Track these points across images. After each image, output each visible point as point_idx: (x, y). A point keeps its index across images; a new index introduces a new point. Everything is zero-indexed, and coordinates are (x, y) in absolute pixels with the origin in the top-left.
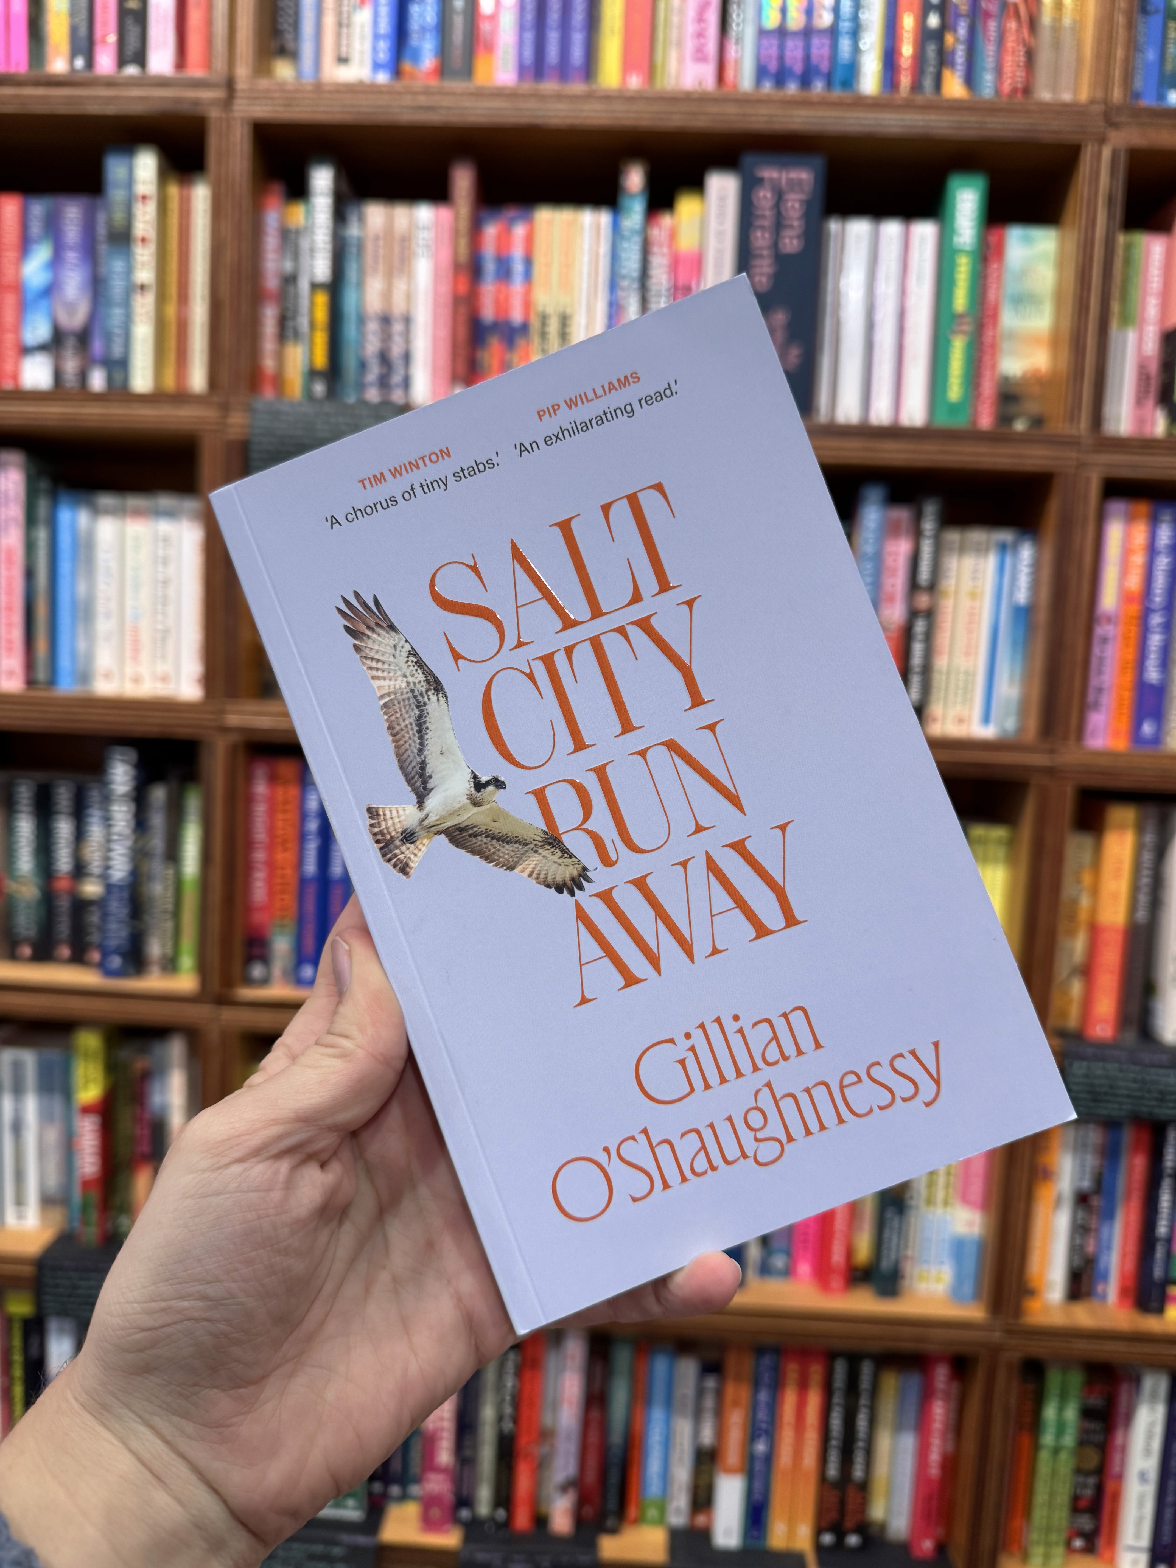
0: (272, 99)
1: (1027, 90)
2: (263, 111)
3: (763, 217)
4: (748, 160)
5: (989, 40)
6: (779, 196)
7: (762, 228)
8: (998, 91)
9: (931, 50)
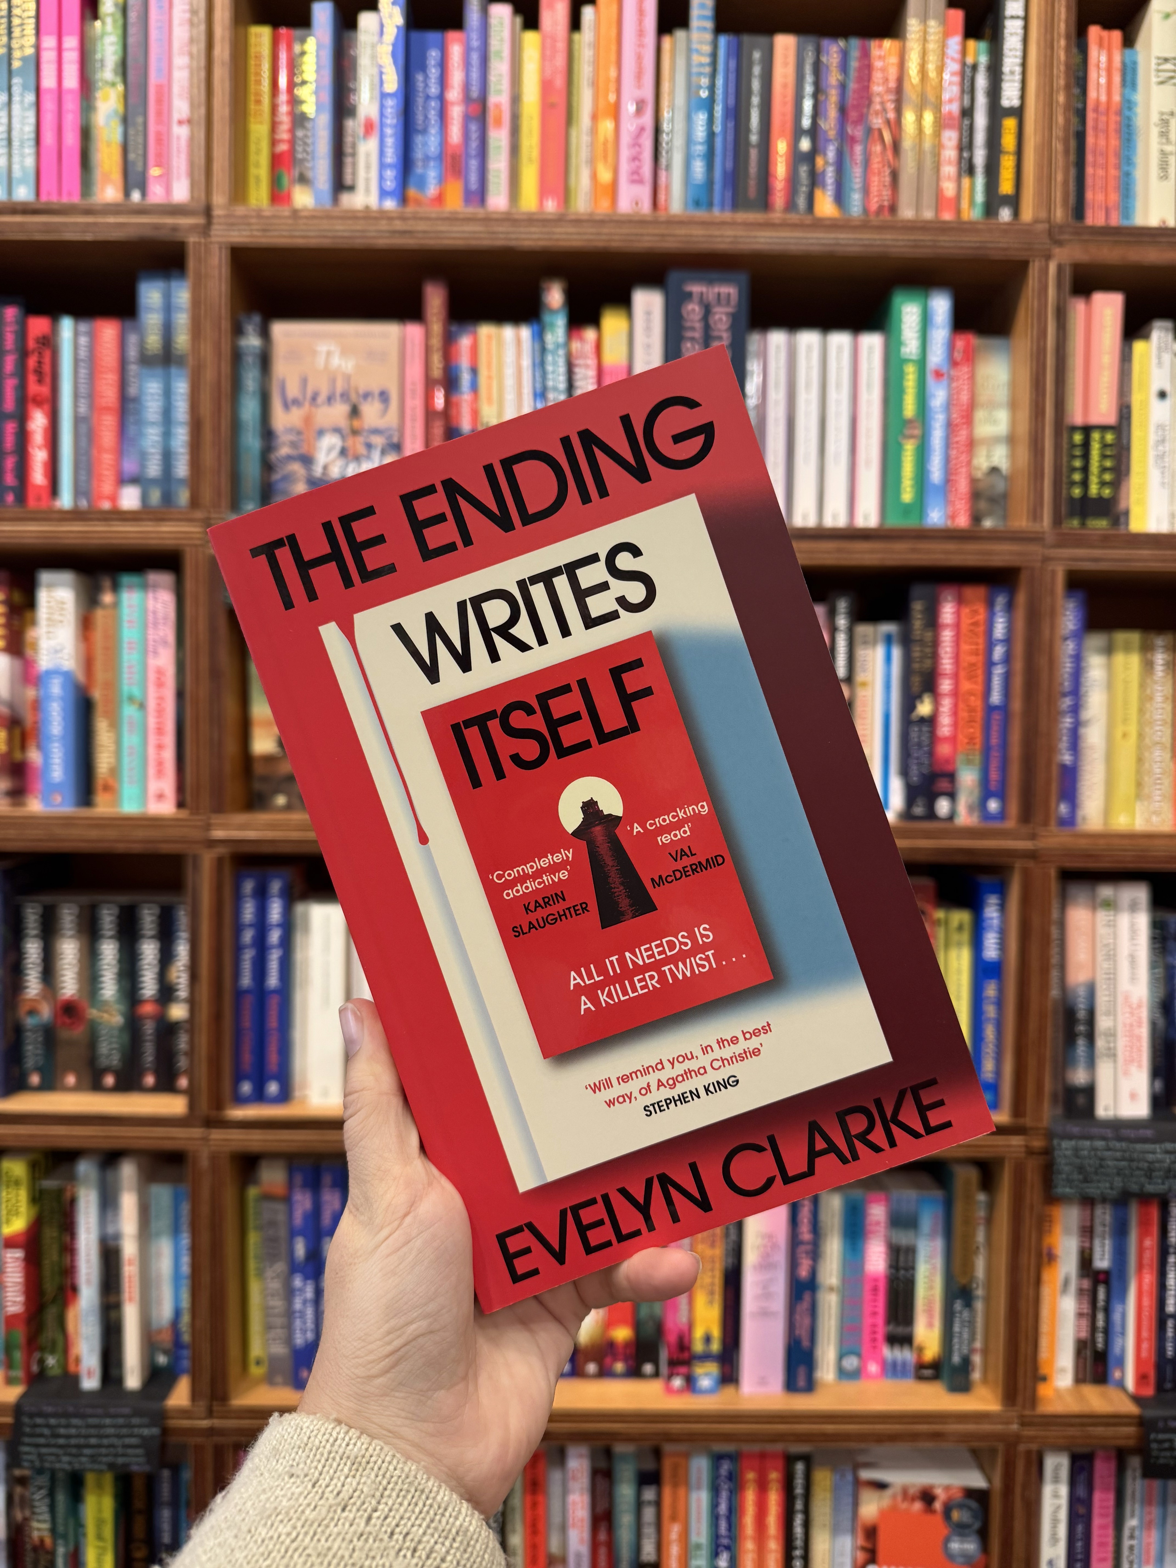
0: (249, 224)
1: (893, 208)
2: (241, 237)
3: (693, 329)
4: (673, 277)
5: (856, 164)
6: (707, 310)
7: (692, 339)
8: (866, 210)
9: (803, 170)
